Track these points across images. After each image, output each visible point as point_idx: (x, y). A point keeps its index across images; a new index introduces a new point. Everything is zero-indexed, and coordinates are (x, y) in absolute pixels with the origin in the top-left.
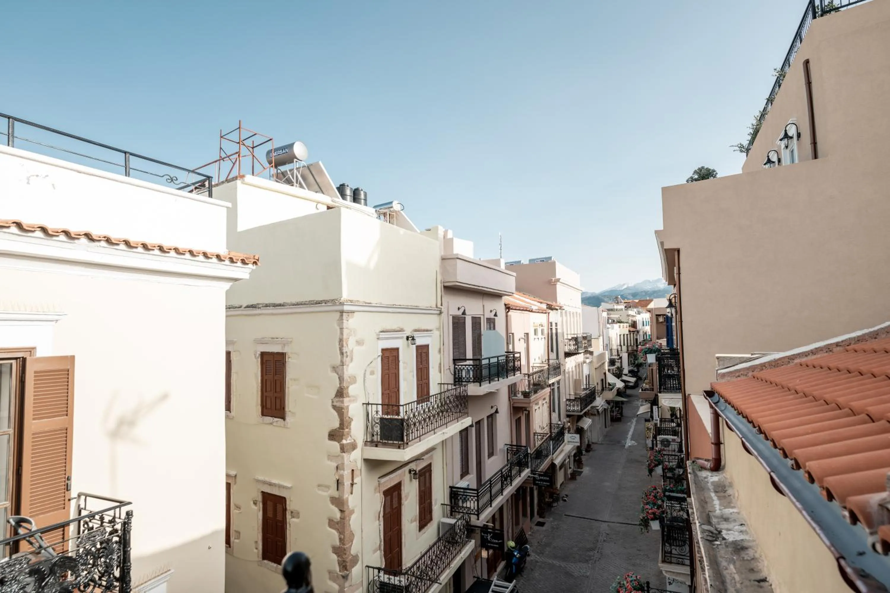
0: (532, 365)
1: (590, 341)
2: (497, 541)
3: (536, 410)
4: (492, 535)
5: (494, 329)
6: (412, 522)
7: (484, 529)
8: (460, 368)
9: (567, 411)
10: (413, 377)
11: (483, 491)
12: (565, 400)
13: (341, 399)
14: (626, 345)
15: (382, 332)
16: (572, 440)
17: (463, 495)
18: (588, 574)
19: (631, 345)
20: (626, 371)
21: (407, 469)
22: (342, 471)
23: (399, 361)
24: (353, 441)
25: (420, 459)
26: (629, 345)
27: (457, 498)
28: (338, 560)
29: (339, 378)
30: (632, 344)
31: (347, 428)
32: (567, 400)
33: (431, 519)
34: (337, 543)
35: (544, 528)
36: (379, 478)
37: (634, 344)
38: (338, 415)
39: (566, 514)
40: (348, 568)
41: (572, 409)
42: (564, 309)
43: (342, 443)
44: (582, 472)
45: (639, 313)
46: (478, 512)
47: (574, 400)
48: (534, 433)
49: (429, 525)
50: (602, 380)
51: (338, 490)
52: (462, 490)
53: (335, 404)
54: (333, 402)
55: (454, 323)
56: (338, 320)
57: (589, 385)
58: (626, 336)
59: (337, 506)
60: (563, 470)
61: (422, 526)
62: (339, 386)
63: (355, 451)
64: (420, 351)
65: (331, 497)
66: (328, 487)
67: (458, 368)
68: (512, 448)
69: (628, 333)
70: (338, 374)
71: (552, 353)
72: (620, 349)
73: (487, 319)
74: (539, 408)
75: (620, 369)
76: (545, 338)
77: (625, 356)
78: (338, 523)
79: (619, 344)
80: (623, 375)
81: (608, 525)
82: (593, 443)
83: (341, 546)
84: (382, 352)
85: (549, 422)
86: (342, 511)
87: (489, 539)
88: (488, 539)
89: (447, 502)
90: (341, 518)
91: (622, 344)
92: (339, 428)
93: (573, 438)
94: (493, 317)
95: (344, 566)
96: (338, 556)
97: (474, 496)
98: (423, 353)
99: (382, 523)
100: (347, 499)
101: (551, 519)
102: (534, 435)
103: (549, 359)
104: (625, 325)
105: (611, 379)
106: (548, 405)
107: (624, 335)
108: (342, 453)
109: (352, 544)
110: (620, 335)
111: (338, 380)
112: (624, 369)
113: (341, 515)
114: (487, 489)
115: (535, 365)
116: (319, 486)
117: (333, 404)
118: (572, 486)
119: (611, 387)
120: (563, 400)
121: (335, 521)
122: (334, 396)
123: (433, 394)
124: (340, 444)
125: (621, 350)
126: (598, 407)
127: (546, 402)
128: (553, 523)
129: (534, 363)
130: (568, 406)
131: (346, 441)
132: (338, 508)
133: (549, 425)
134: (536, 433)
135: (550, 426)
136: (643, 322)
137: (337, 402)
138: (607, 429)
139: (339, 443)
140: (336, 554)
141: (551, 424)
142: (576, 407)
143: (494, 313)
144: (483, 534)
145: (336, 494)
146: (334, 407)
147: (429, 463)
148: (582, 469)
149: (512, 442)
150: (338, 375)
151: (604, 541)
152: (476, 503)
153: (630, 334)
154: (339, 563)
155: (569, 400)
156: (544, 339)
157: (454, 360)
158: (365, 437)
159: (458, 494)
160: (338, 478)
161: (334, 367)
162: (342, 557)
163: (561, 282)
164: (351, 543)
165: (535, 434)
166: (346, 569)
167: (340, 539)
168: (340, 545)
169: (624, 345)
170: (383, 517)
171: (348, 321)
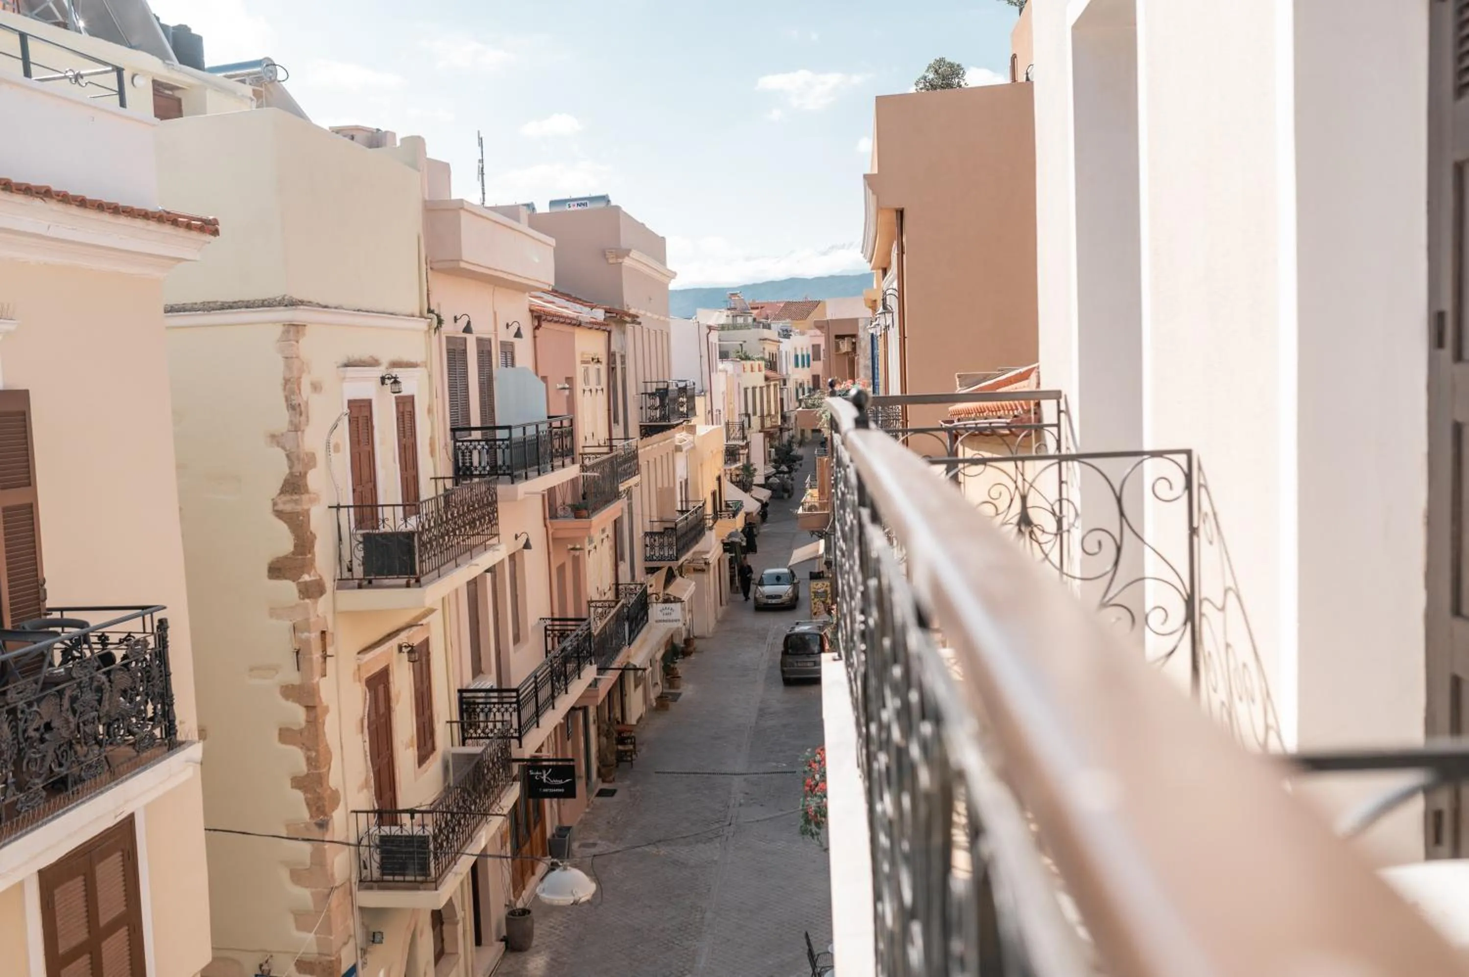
0: (581, 451)
1: (691, 399)
2: (561, 782)
3: (589, 552)
4: (550, 770)
5: (513, 365)
6: (407, 747)
7: (534, 763)
8: (467, 448)
9: (647, 559)
10: (394, 461)
11: (526, 692)
12: (641, 534)
13: (296, 497)
14: (759, 414)
15: (346, 365)
16: (665, 618)
17: (486, 704)
18: (716, 858)
19: (769, 415)
20: (759, 479)
21: (394, 642)
22: (306, 634)
23: (372, 427)
24: (318, 578)
25: (417, 625)
26: (765, 413)
27: (474, 710)
28: (306, 799)
29: (288, 456)
30: (773, 413)
31: (310, 553)
32: (646, 534)
33: (434, 749)
34: (302, 767)
35: (616, 798)
36: (359, 653)
37: (776, 412)
38: (290, 527)
39: (658, 771)
40: (327, 809)
41: (657, 554)
42: (640, 323)
43: (300, 580)
44: (680, 694)
45: (786, 334)
46: (520, 733)
47: (660, 534)
48: (588, 602)
49: (431, 757)
50: (714, 494)
51: (298, 669)
52: (483, 694)
53: (280, 507)
54: (275, 504)
55: (449, 352)
56: (278, 341)
57: (687, 501)
58: (758, 391)
59: (298, 700)
60: (640, 688)
61: (422, 760)
62: (287, 471)
63: (324, 596)
64: (401, 410)
65: (282, 687)
66: (274, 669)
67: (463, 448)
68: (553, 625)
69: (762, 383)
70: (284, 448)
71: (616, 424)
72: (746, 425)
73: (501, 342)
74: (595, 548)
75: (748, 469)
76: (602, 390)
77: (757, 440)
78: (301, 732)
79: (743, 411)
80: (754, 487)
81: (745, 780)
82: (696, 637)
83: (312, 771)
84: (349, 407)
85: (613, 582)
86: (310, 708)
87: (545, 781)
88: (542, 780)
89: (456, 717)
90: (308, 722)
91: (750, 411)
92: (293, 553)
93: (666, 611)
94: (512, 339)
95: (318, 809)
96: (305, 792)
97: (511, 703)
98: (406, 413)
99: (367, 739)
100: (318, 683)
101: (628, 783)
102: (589, 606)
103: (610, 439)
104: (756, 364)
105: (731, 493)
106: (612, 543)
107: (754, 388)
108: (303, 599)
109: (329, 768)
110: (746, 389)
111: (285, 461)
112: (755, 470)
113: (308, 716)
114: (528, 693)
115: (587, 450)
116: (251, 670)
117: (276, 508)
118: (661, 721)
119: (734, 509)
120: (638, 534)
121: (296, 728)
122: (278, 492)
123: (426, 498)
124: (298, 584)
125: (750, 426)
126: (708, 552)
127: (608, 537)
128: (632, 789)
129: (584, 447)
130: (648, 549)
131: (310, 576)
132: (300, 703)
133: (613, 587)
134: (592, 602)
135: (617, 589)
136: (796, 357)
137: (285, 503)
138: (724, 607)
139: (294, 581)
140: (300, 788)
141: (617, 584)
142: (666, 549)
143: (516, 330)
144: (531, 773)
145: (294, 677)
146: (279, 514)
147: (425, 637)
148: (678, 688)
149: (552, 614)
150: (286, 450)
151: (741, 805)
152: (515, 714)
153: (768, 386)
154: (308, 804)
155: (651, 534)
156: (600, 392)
157: (453, 430)
158: (338, 571)
159: (475, 703)
160: (297, 648)
161: (273, 436)
162: (315, 791)
163: (633, 259)
164: (327, 768)
165: (590, 602)
166: (324, 813)
167: (308, 759)
168: (309, 770)
169: (755, 413)
170: (369, 728)
171: (297, 342)
